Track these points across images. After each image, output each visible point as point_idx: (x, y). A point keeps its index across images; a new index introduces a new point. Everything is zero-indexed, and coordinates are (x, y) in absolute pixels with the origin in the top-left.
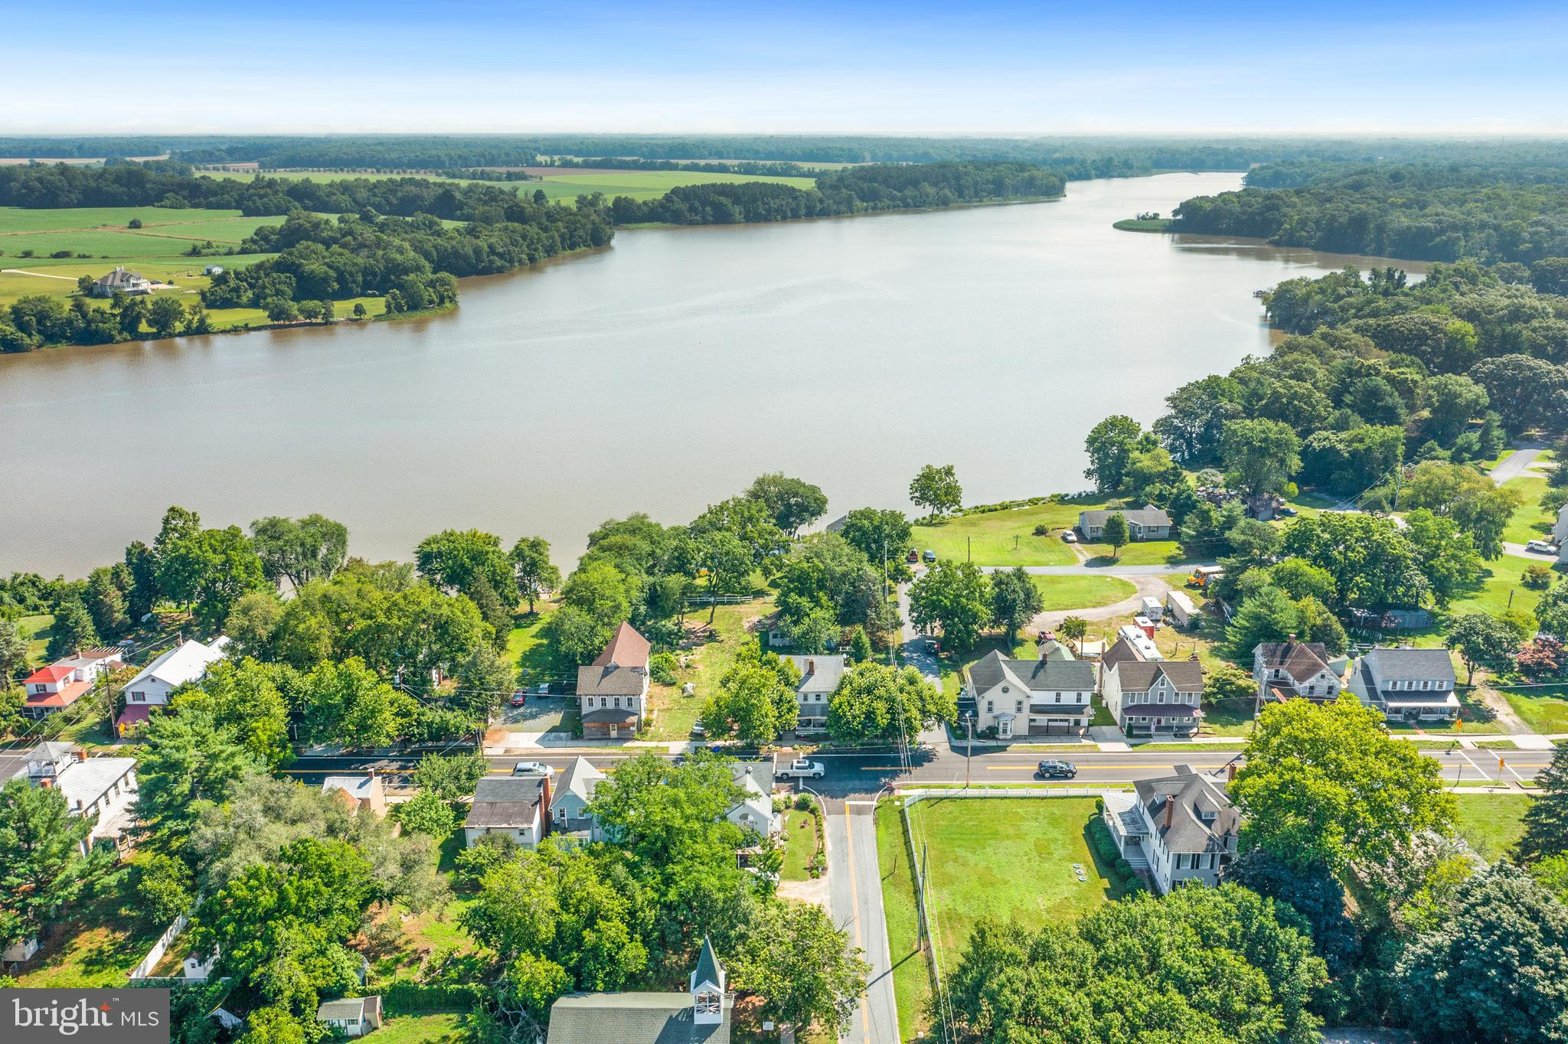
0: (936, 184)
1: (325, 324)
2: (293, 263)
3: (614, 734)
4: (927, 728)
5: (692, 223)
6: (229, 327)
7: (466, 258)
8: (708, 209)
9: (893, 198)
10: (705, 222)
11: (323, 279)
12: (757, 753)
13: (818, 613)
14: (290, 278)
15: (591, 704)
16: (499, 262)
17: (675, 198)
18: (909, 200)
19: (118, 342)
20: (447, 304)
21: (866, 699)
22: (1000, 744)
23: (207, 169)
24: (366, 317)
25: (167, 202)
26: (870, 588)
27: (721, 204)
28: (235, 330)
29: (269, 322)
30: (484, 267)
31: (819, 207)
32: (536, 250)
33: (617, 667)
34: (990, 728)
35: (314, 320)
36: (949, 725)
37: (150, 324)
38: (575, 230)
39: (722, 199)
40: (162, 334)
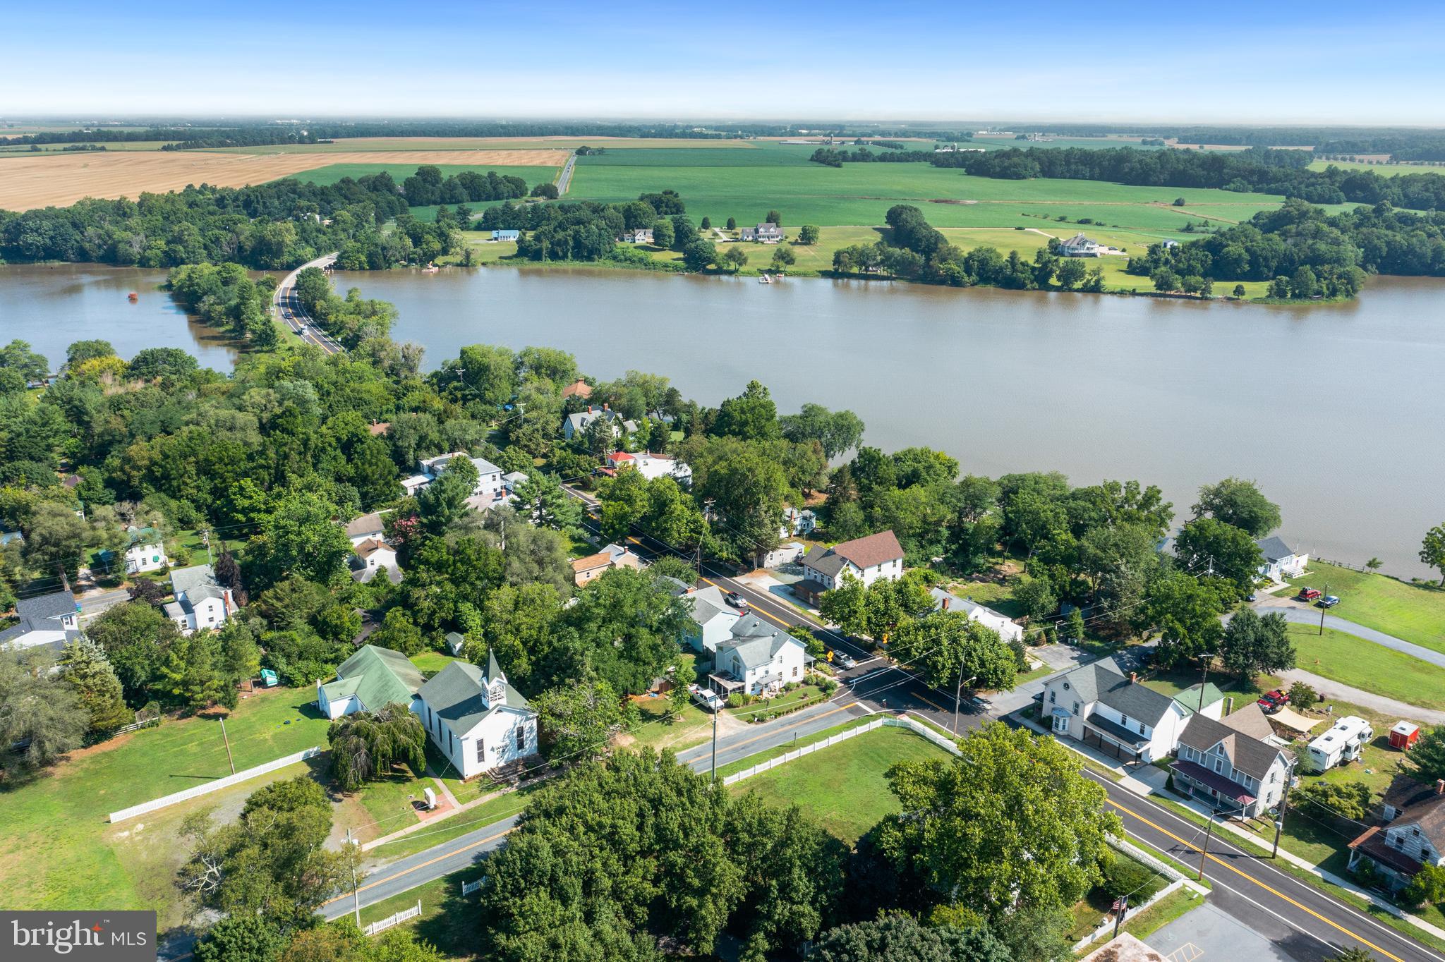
1: (1201, 299)
3: (811, 601)
6: (1118, 289)
11: (1233, 260)
19: (1028, 289)
23: (1336, 159)
24: (1244, 297)
25: (1232, 185)
28: (1122, 293)
29: (1154, 290)
33: (834, 553)
35: (1192, 294)
37: (1059, 278)
40: (1065, 288)
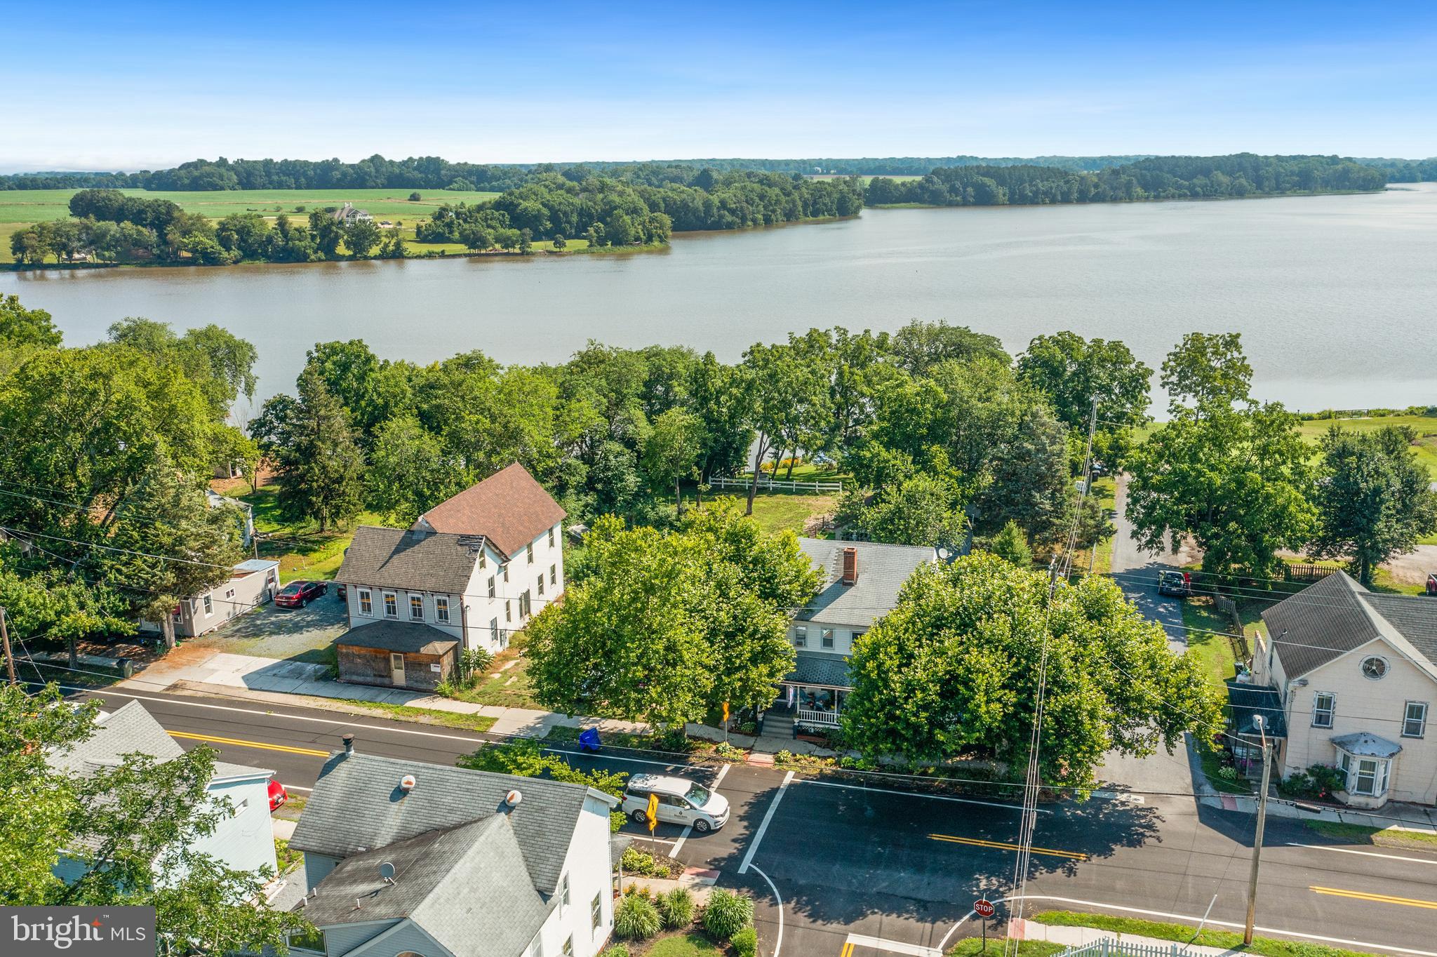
0: (1230, 174)
1: (522, 254)
2: (512, 203)
3: (399, 676)
4: (1127, 746)
5: (951, 205)
7: (696, 210)
8: (970, 189)
9: (1179, 187)
10: (965, 204)
11: (535, 217)
12: (683, 760)
13: (923, 482)
14: (503, 215)
15: (367, 607)
16: (729, 218)
17: (935, 179)
18: (1198, 189)
19: (312, 261)
20: (656, 243)
21: (950, 641)
22: (1349, 818)
24: (566, 251)
25: (455, 185)
26: (1044, 450)
27: (984, 185)
28: (430, 255)
29: (468, 251)
30: (713, 222)
31: (1093, 191)
32: (774, 211)
33: (431, 533)
34: (1321, 773)
35: (511, 250)
36: (1196, 742)
37: (348, 245)
38: (820, 197)
39: (987, 180)
40: (359, 255)
